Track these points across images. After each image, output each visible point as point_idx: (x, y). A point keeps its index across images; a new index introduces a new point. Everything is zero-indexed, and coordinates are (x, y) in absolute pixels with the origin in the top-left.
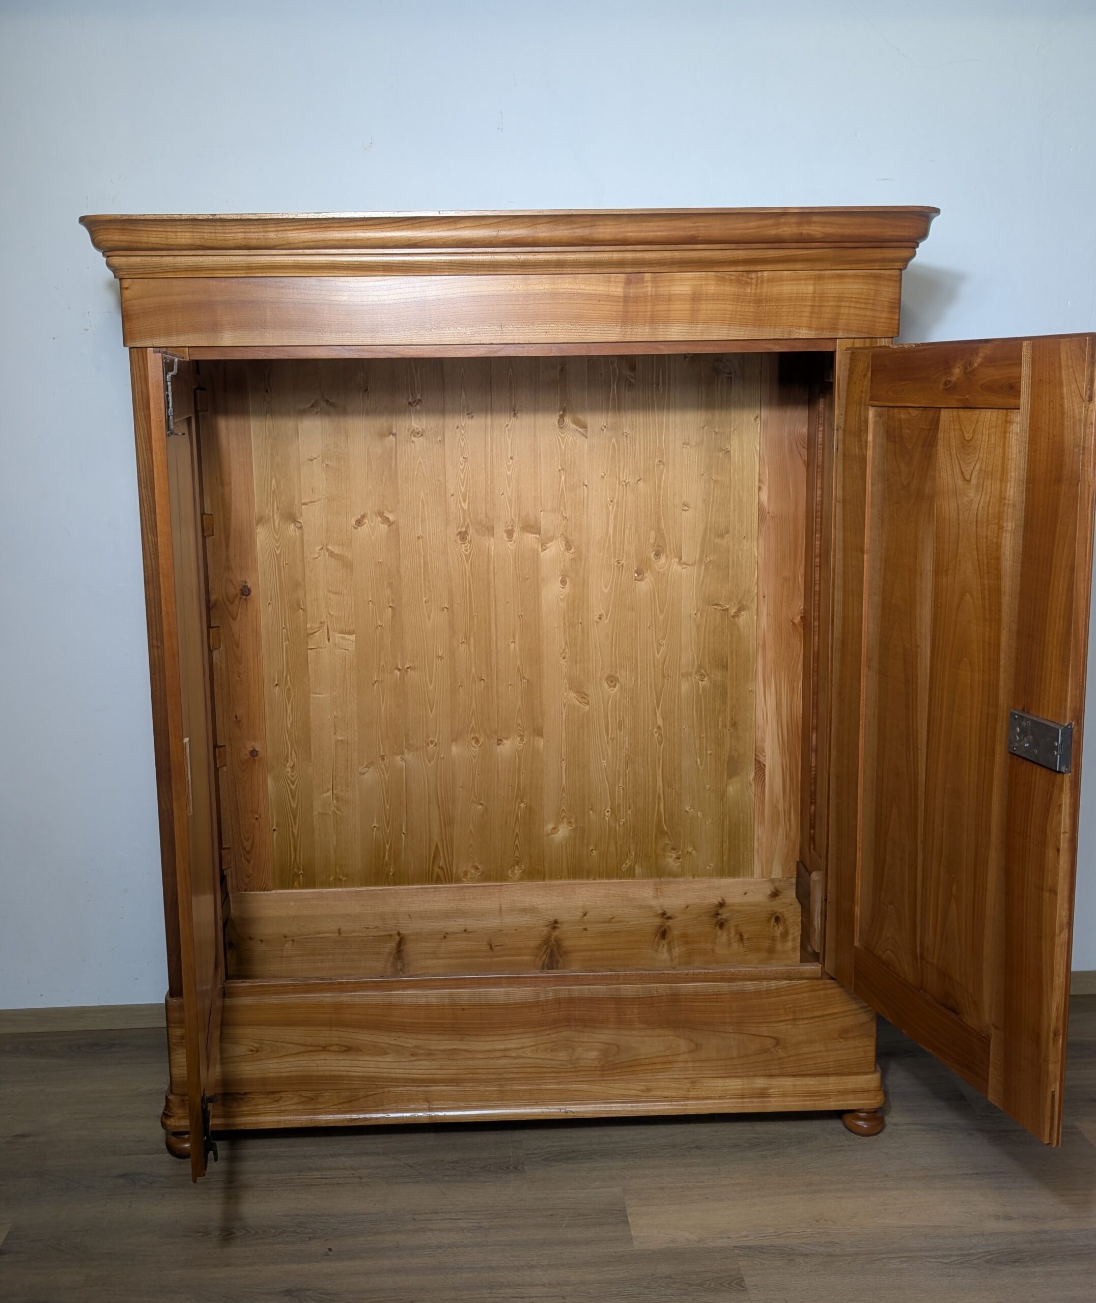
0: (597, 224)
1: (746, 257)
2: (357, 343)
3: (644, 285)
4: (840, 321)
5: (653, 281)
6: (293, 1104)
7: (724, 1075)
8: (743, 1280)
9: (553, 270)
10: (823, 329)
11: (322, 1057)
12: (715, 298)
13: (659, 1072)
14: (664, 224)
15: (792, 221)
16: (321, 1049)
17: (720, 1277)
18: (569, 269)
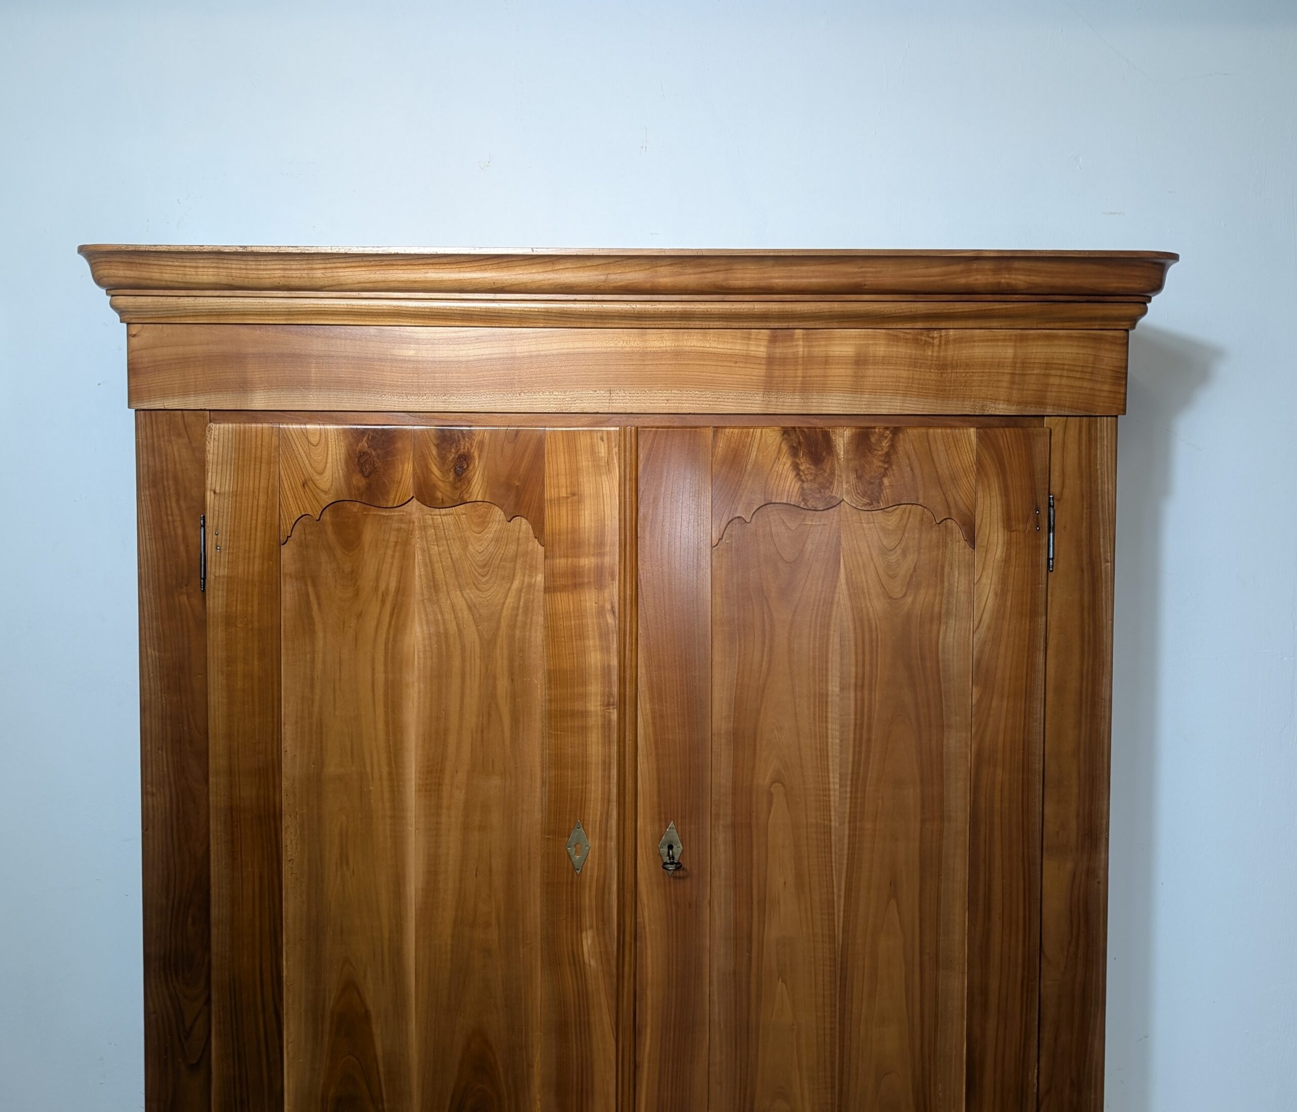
0: (734, 267)
1: (927, 311)
2: (425, 409)
3: (794, 343)
4: (1049, 394)
5: (806, 339)
9: (677, 323)
10: (1026, 403)
12: (886, 361)
14: (820, 268)
15: (987, 267)
18: (698, 323)
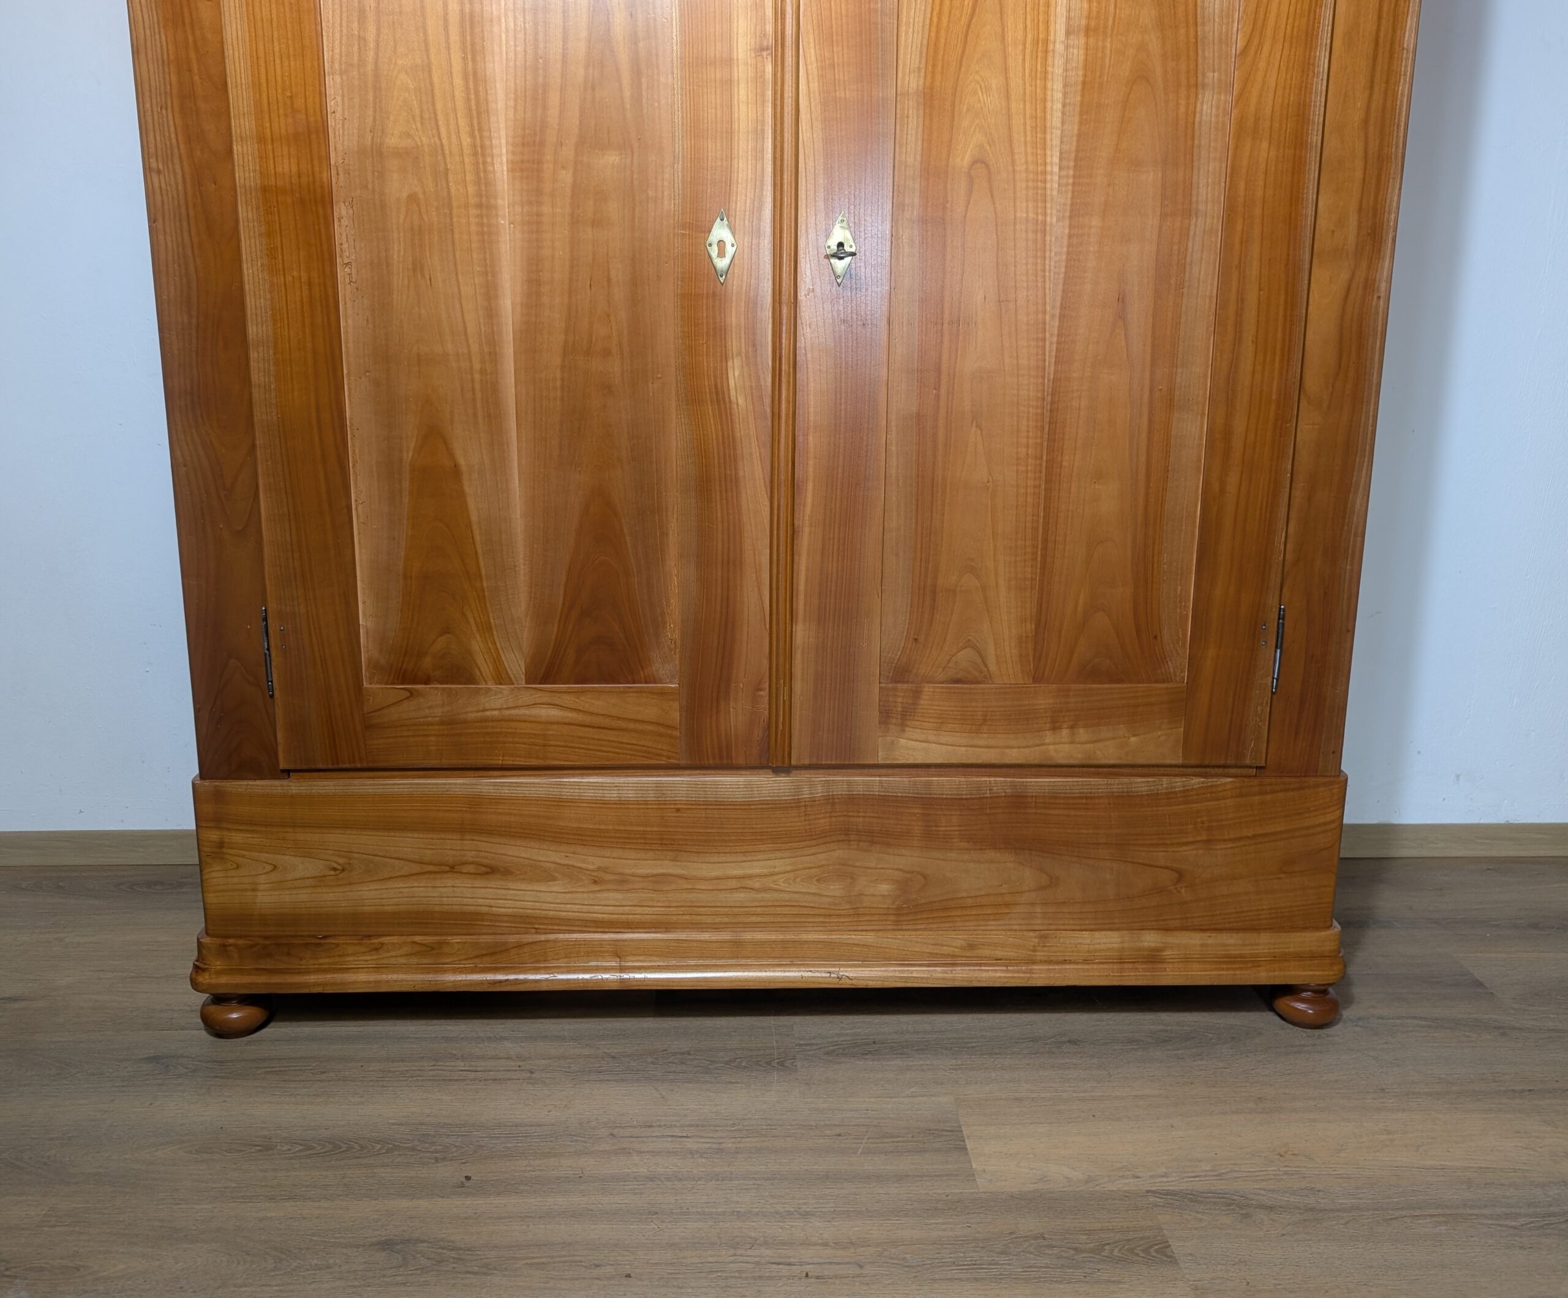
6: (401, 956)
7: (1093, 927)
8: (1169, 1246)
11: (450, 882)
13: (989, 920)
16: (447, 869)
17: (1128, 1240)
